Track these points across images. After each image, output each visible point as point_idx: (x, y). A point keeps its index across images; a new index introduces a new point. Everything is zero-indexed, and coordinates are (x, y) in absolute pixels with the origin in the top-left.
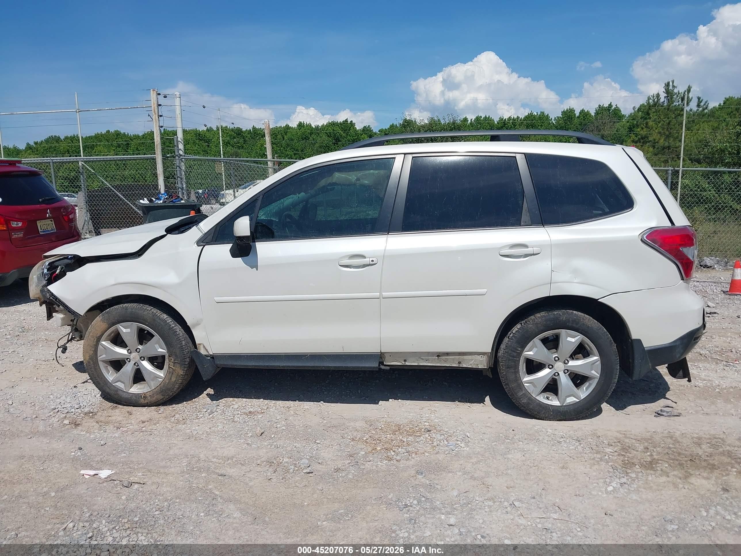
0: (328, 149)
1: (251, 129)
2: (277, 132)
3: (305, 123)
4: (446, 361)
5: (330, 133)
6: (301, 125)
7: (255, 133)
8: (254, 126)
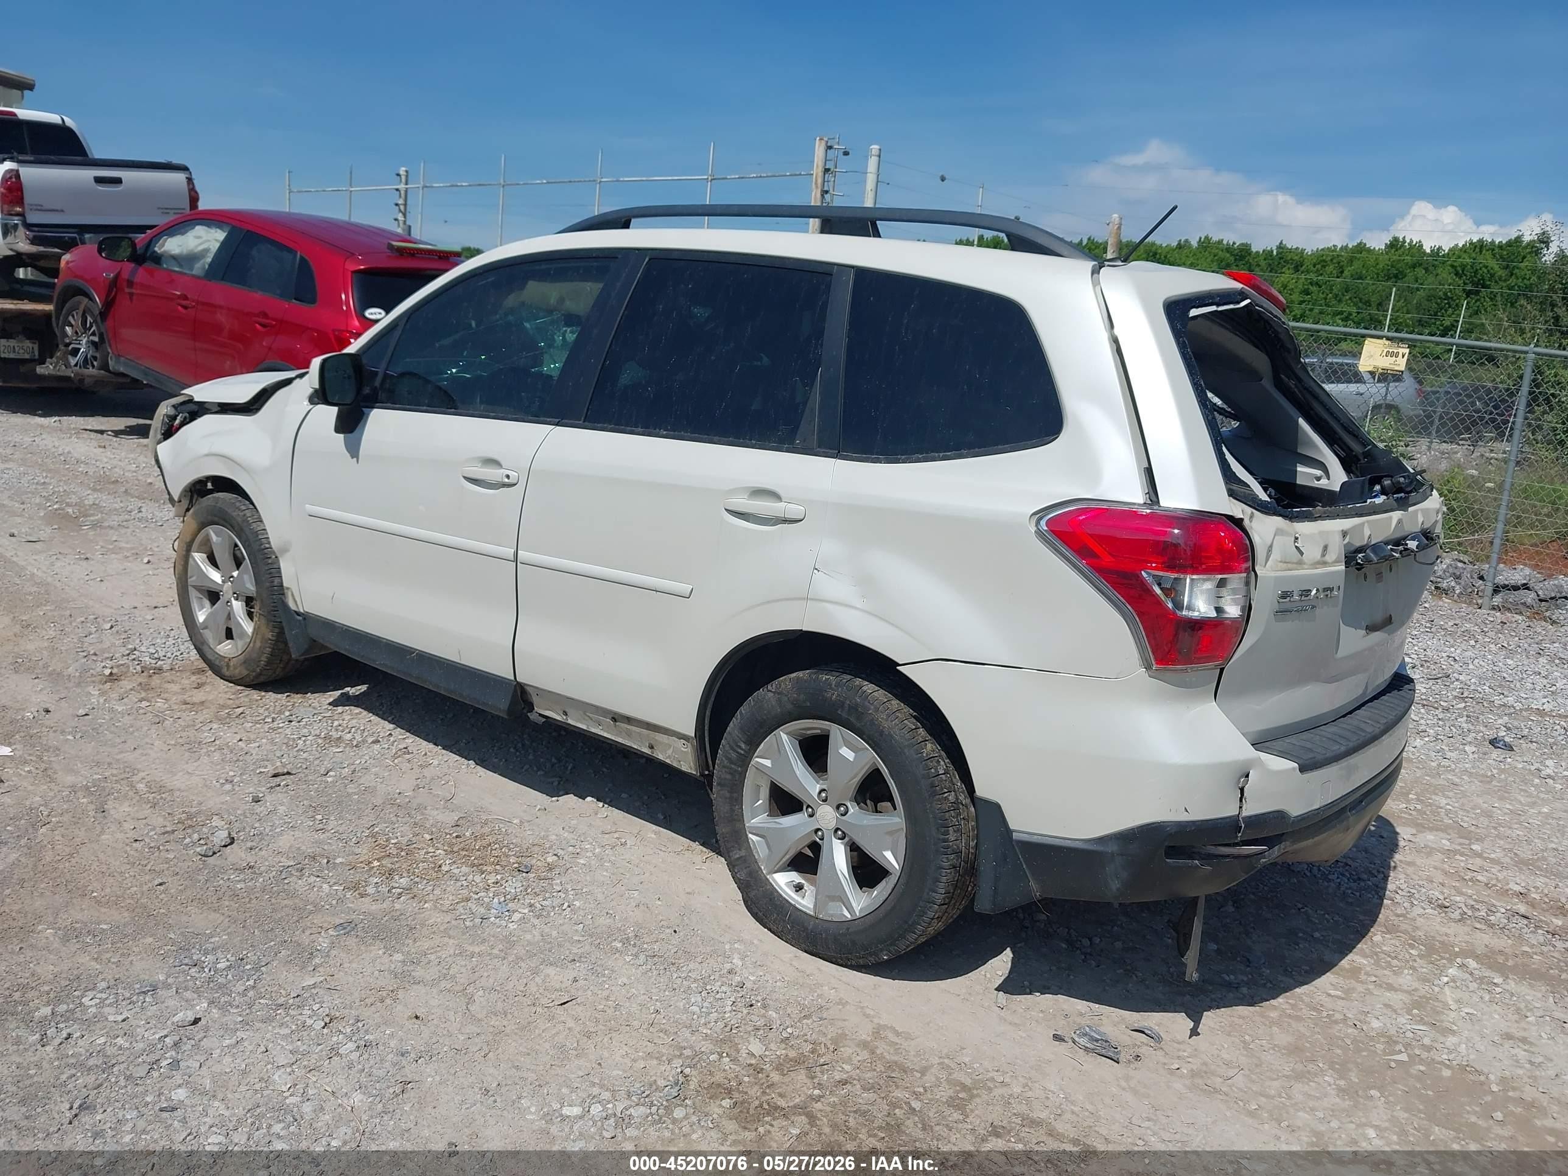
0: (1448, 303)
1: (1274, 248)
2: (1329, 258)
3: (1408, 241)
4: (629, 734)
5: (1463, 267)
6: (1395, 245)
7: (1280, 258)
8: (1281, 243)
